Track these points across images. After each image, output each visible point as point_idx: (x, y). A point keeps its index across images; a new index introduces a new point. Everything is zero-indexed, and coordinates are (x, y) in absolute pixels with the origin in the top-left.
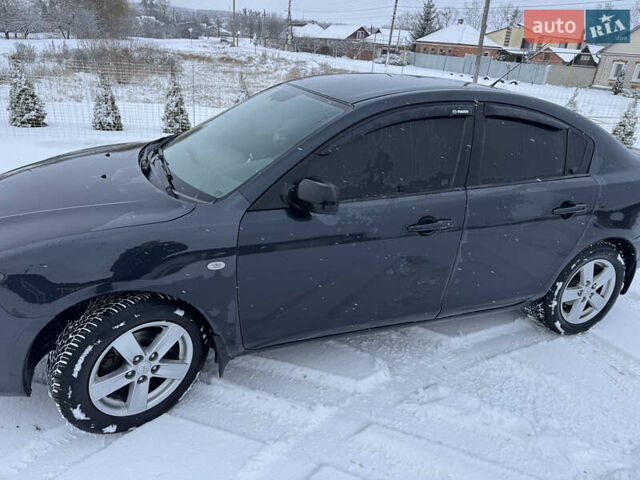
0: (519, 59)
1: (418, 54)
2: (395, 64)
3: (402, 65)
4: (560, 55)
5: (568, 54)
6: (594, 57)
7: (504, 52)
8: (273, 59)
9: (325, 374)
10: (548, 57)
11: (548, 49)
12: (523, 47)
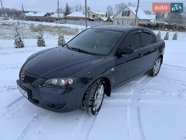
0: (93, 20)
1: (67, 20)
2: (61, 23)
3: (63, 23)
4: (103, 19)
5: (105, 19)
6: (111, 19)
7: (89, 19)
8: (22, 23)
9: (122, 93)
10: (100, 20)
11: (100, 17)
12: (93, 17)
